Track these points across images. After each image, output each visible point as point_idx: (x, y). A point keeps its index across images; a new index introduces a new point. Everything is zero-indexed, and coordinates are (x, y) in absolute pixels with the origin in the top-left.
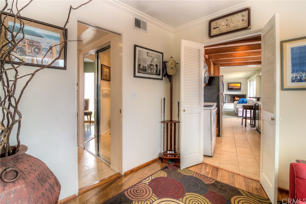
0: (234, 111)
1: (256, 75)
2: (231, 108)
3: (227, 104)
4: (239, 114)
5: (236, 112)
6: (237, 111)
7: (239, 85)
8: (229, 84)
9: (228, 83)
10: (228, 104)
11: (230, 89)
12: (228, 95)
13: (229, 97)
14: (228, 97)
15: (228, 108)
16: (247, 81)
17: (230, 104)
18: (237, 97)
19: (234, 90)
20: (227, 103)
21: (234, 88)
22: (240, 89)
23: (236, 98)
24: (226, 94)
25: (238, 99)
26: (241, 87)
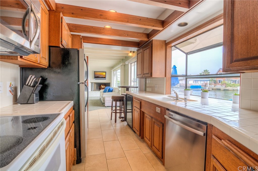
0: (100, 99)
1: (121, 64)
2: (97, 96)
3: (93, 92)
4: (106, 103)
5: (102, 101)
6: (104, 101)
7: (104, 74)
8: (95, 72)
10: (95, 92)
11: (96, 77)
12: (94, 83)
13: (96, 85)
14: (94, 85)
15: (94, 96)
16: (111, 70)
17: (96, 92)
18: (102, 85)
19: (100, 78)
20: (94, 91)
21: (100, 77)
22: (105, 78)
23: (102, 86)
24: (92, 82)
25: (104, 87)
26: (106, 76)
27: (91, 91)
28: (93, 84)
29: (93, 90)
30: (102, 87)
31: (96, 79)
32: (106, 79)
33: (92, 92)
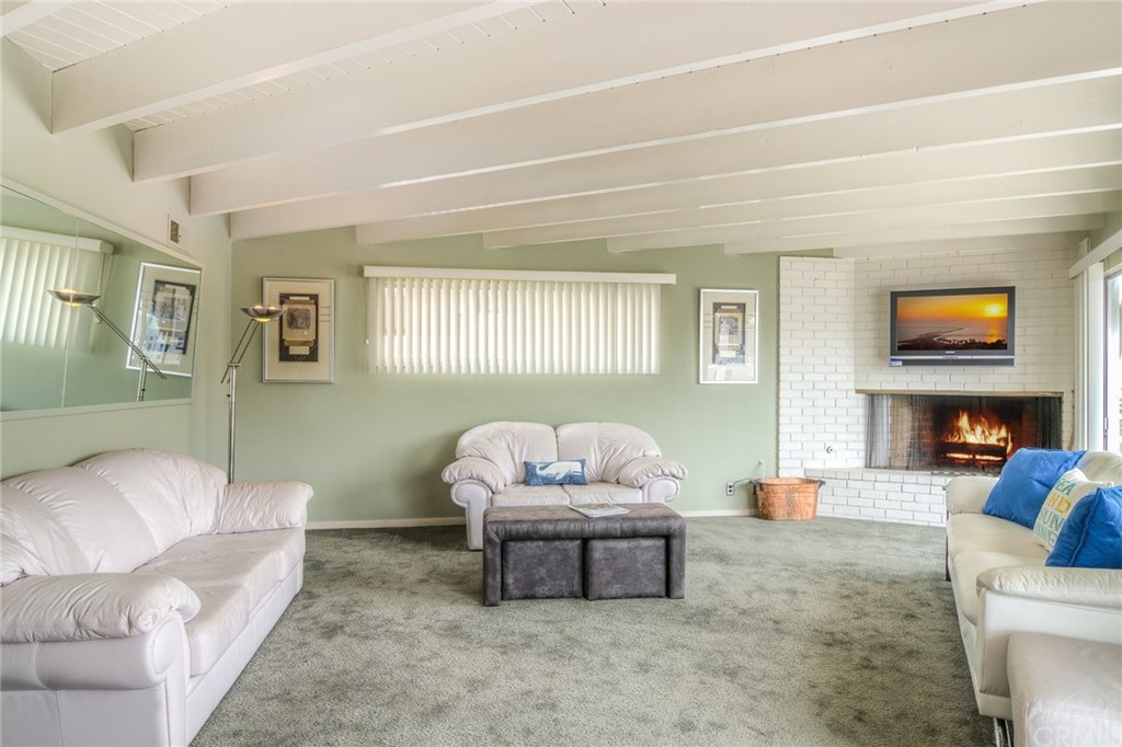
3: (883, 475)
7: (995, 308)
8: (901, 300)
9: (895, 296)
10: (897, 476)
11: (912, 346)
12: (897, 397)
13: (906, 415)
14: (894, 415)
17: (910, 476)
18: (973, 421)
19: (950, 355)
20: (890, 467)
21: (952, 338)
22: (1000, 346)
23: (964, 422)
24: (874, 387)
25: (993, 441)
26: (1017, 331)
27: (869, 466)
28: (885, 406)
29: (882, 455)
30: (974, 438)
31: (906, 363)
32: (1017, 358)
33: (870, 475)
